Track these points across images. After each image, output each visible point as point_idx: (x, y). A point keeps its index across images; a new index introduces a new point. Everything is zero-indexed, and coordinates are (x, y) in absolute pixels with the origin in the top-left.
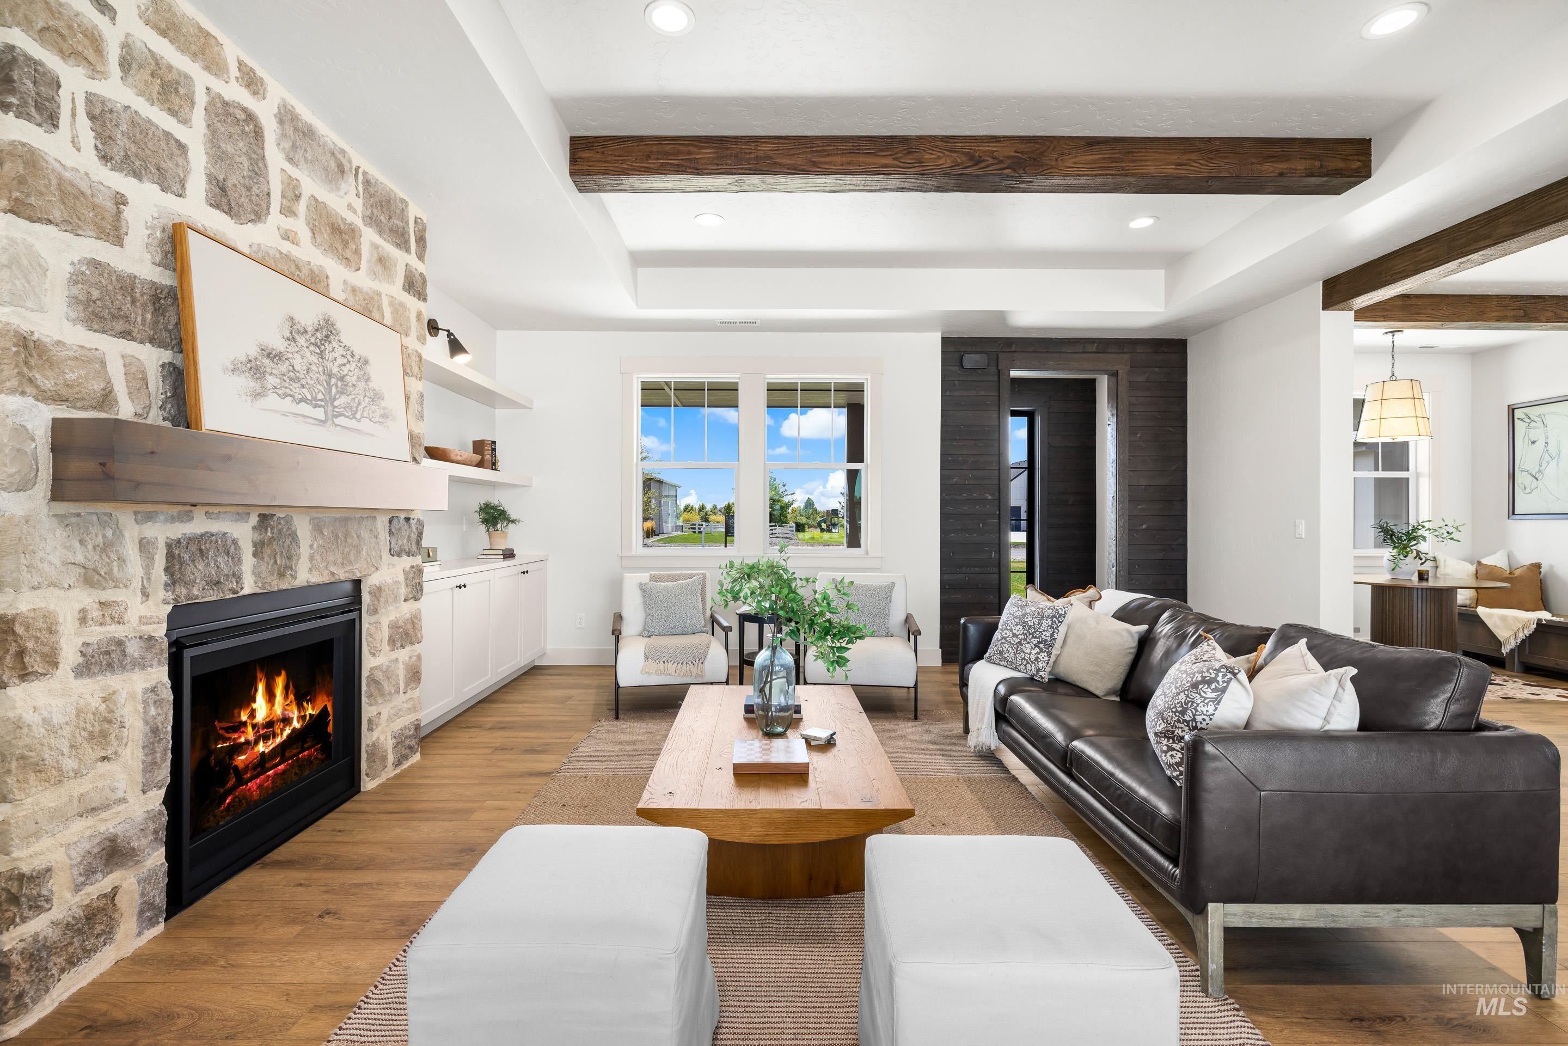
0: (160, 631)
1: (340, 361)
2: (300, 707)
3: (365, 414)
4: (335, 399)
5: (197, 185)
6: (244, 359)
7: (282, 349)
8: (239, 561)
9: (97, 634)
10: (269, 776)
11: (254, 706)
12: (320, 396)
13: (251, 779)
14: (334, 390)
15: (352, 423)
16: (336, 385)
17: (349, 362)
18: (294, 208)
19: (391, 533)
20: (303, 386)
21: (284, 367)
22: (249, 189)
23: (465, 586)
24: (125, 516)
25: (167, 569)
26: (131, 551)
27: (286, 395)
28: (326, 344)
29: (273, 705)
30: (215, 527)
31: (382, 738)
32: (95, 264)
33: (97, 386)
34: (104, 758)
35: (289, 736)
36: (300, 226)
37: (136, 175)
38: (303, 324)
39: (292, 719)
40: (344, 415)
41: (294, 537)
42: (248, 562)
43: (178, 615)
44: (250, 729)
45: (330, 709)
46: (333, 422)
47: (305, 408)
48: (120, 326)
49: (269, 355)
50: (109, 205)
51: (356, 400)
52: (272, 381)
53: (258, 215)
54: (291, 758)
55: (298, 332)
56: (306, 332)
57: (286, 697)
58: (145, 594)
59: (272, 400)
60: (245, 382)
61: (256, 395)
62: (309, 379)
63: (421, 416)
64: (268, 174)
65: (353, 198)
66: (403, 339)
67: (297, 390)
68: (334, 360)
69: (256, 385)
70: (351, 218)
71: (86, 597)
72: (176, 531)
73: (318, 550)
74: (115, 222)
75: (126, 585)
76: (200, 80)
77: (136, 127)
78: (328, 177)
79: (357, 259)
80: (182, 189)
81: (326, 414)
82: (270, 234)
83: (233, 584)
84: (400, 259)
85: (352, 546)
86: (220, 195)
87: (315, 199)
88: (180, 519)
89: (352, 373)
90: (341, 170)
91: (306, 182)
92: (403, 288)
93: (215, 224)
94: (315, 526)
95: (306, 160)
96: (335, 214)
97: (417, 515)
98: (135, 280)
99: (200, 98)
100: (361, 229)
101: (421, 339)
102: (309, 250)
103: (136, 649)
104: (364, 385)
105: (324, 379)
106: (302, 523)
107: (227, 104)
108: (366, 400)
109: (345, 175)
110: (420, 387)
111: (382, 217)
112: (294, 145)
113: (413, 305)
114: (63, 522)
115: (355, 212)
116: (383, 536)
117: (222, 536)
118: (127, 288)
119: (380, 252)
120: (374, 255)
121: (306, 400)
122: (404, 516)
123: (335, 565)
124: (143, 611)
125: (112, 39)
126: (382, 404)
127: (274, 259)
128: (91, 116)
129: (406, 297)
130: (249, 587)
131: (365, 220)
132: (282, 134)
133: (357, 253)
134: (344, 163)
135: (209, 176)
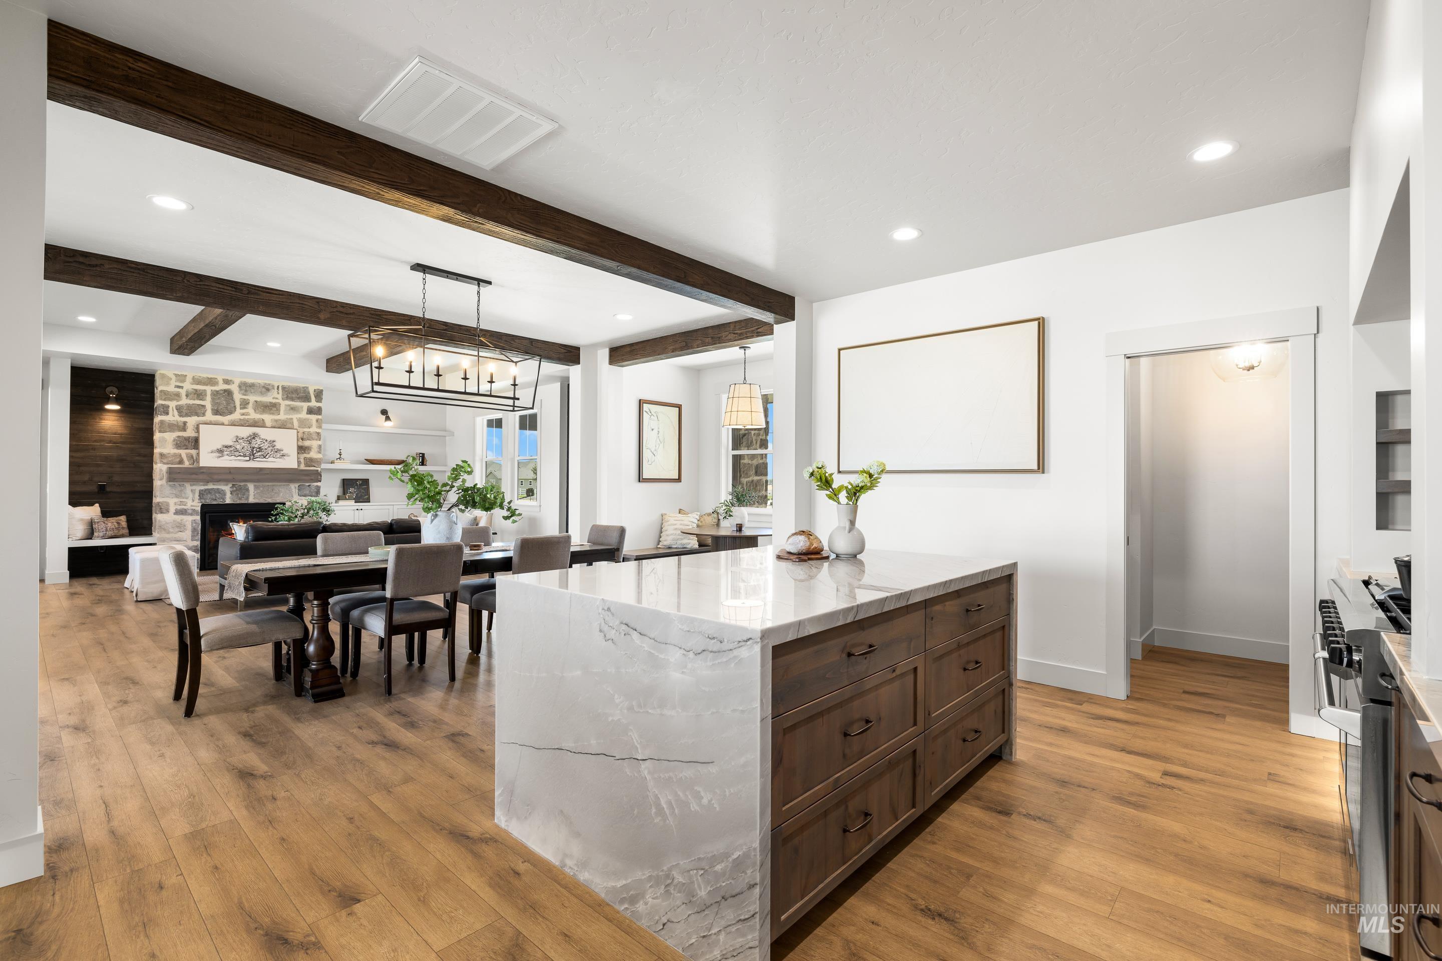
0: (199, 509)
3: (270, 456)
4: (255, 454)
5: (209, 412)
6: (216, 449)
7: (232, 444)
8: (225, 495)
9: (179, 507)
12: (248, 454)
14: (255, 452)
15: (265, 459)
16: (256, 450)
17: (264, 442)
18: (246, 406)
19: (298, 490)
20: (239, 452)
21: (232, 449)
22: (227, 408)
23: (362, 509)
24: (187, 485)
25: (199, 496)
26: (188, 491)
27: (232, 455)
28: (253, 440)
30: (215, 487)
32: (177, 437)
33: (178, 460)
34: (180, 531)
36: (250, 409)
37: (190, 416)
40: (259, 458)
41: (248, 490)
42: (228, 495)
43: (203, 506)
46: (253, 460)
47: (239, 458)
48: (185, 447)
49: (226, 447)
50: (182, 425)
52: (226, 453)
53: (231, 413)
55: (240, 439)
56: (243, 438)
58: (193, 501)
59: (226, 457)
60: (218, 455)
61: (220, 457)
62: (243, 450)
63: (320, 452)
64: (234, 402)
65: (276, 395)
66: (306, 430)
67: (237, 454)
68: (256, 443)
69: (220, 455)
70: (274, 401)
71: (176, 500)
72: (203, 488)
73: (257, 493)
74: (184, 427)
75: (187, 498)
76: (209, 389)
77: (189, 407)
78: (262, 394)
79: (278, 412)
80: (204, 415)
81: (250, 458)
82: (236, 416)
83: (222, 500)
84: (305, 405)
85: (276, 493)
86: (216, 412)
87: (256, 401)
88: (204, 485)
89: (265, 446)
90: (268, 390)
91: (252, 398)
92: (307, 414)
93: (215, 419)
94: (256, 487)
95: (251, 393)
96: (267, 402)
97: (316, 484)
98: (189, 437)
99: (209, 393)
100: (280, 402)
101: (320, 427)
102: (254, 415)
103: (190, 511)
104: (271, 448)
105: (250, 449)
106: (251, 486)
107: (218, 391)
108: (272, 452)
109: (270, 391)
110: (320, 443)
111: (294, 396)
112: (246, 391)
113: (314, 418)
114: (170, 486)
115: (277, 398)
116: (294, 490)
117: (218, 489)
118: (187, 439)
119: (292, 406)
120: (288, 408)
121: (241, 456)
122: (307, 484)
123: (266, 498)
124: (192, 504)
125: (183, 392)
126: (282, 452)
127: (238, 422)
128: (177, 409)
129: (309, 416)
130: (228, 501)
131: (283, 399)
132: (240, 390)
133: (278, 410)
134: (270, 387)
135: (212, 409)
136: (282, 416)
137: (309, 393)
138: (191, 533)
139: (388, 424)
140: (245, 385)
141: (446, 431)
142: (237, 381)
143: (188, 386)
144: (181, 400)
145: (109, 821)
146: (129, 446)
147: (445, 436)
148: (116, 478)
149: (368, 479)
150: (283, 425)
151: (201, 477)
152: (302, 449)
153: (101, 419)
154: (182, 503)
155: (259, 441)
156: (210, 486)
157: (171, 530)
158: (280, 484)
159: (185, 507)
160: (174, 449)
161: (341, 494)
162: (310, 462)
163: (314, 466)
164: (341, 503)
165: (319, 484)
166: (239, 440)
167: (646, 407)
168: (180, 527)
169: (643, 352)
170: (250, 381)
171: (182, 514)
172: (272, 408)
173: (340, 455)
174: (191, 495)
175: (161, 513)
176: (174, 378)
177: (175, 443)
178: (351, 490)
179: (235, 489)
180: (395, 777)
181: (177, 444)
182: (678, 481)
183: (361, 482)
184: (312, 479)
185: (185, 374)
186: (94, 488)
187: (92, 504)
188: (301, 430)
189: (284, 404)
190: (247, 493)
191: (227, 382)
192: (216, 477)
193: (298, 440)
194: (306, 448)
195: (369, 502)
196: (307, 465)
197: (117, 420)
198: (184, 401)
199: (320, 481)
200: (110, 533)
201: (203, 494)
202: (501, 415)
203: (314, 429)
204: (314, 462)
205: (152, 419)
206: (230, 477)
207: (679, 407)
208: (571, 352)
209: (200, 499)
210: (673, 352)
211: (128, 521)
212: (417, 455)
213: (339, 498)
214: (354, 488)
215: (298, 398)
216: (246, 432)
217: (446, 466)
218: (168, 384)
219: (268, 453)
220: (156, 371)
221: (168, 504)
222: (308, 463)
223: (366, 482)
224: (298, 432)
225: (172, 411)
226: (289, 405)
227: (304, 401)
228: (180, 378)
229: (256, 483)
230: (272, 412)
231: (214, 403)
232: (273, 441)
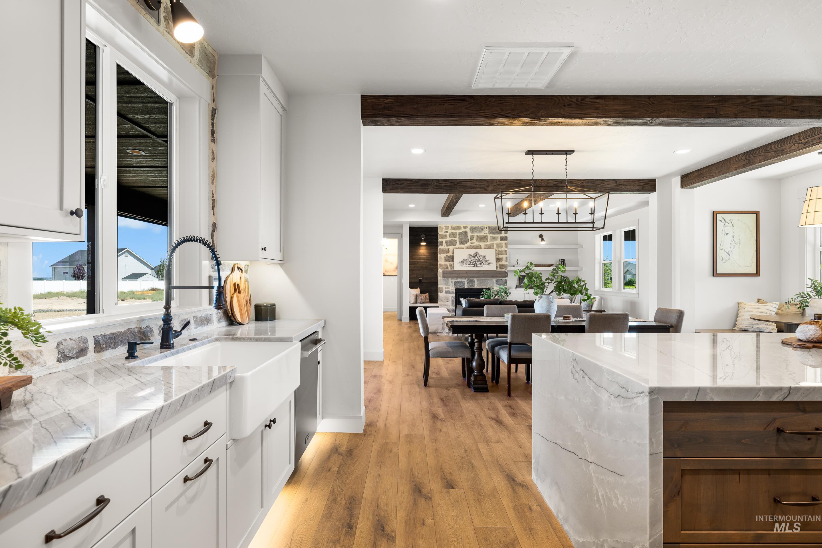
0: (454, 291)
4: (477, 263)
6: (461, 261)
7: (467, 259)
8: (465, 284)
9: (447, 290)
12: (474, 263)
15: (481, 266)
16: (477, 261)
17: (481, 257)
18: (473, 239)
19: (496, 281)
21: (467, 261)
22: (465, 240)
23: (528, 293)
24: (450, 279)
25: (454, 284)
26: (450, 282)
27: (467, 264)
28: (476, 256)
30: (461, 280)
32: (446, 256)
33: (446, 267)
36: (475, 240)
37: (450, 246)
38: (471, 254)
40: (479, 265)
41: (474, 282)
42: (466, 284)
43: (456, 289)
47: (470, 265)
48: (449, 261)
49: (464, 260)
50: (448, 250)
52: (465, 263)
53: (467, 243)
58: (452, 287)
59: (465, 265)
60: (461, 264)
61: (462, 265)
62: (472, 261)
63: (507, 261)
64: (468, 237)
65: (486, 232)
66: (500, 249)
67: (469, 263)
68: (478, 257)
69: (462, 264)
70: (485, 235)
71: (446, 286)
72: (456, 280)
73: (478, 283)
74: (448, 251)
76: (457, 232)
77: (450, 241)
78: (480, 232)
80: (456, 244)
81: (475, 265)
82: (469, 244)
83: (462, 287)
84: (499, 236)
85: (486, 283)
86: (461, 243)
87: (477, 236)
88: (456, 279)
89: (481, 259)
90: (482, 229)
91: (476, 234)
92: (500, 240)
93: (460, 247)
94: (478, 280)
95: (475, 232)
96: (482, 236)
97: (505, 278)
98: (450, 256)
99: (458, 234)
101: (506, 247)
102: (476, 243)
103: (451, 292)
104: (484, 260)
105: (475, 261)
106: (475, 280)
107: (461, 232)
108: (485, 262)
110: (506, 256)
111: (494, 231)
112: (473, 231)
113: (503, 242)
114: (443, 279)
115: (486, 234)
116: (494, 282)
118: (449, 257)
120: (492, 238)
121: (471, 264)
122: (501, 279)
123: (481, 286)
124: (452, 288)
125: (448, 234)
126: (489, 262)
127: (469, 247)
128: (446, 243)
129: (501, 242)
130: (466, 287)
131: (489, 234)
132: (471, 231)
133: (487, 240)
134: (483, 228)
135: (459, 242)
136: (489, 243)
138: (451, 302)
139: (543, 243)
140: (472, 228)
141: (578, 245)
142: (469, 227)
143: (450, 231)
145: (386, 420)
146: (429, 261)
147: (578, 248)
148: (425, 276)
150: (489, 248)
151: (455, 275)
152: (498, 260)
153: (420, 249)
154: (448, 288)
156: (459, 280)
157: (444, 301)
158: (488, 278)
159: (448, 290)
160: (444, 262)
161: (518, 284)
162: (502, 266)
163: (504, 269)
164: (518, 289)
165: (506, 278)
166: (470, 256)
167: (719, 217)
168: (447, 299)
169: (709, 174)
170: (474, 226)
171: (448, 293)
172: (483, 239)
173: (517, 262)
174: (451, 284)
175: (440, 292)
176: (444, 228)
177: (445, 259)
179: (469, 281)
180: (494, 438)
181: (446, 259)
182: (756, 275)
184: (503, 276)
185: (448, 225)
186: (418, 281)
187: (417, 288)
188: (498, 249)
189: (490, 236)
191: (465, 227)
192: (460, 275)
193: (496, 255)
194: (500, 259)
196: (501, 268)
197: (425, 250)
198: (448, 239)
199: (507, 277)
200: (423, 301)
201: (456, 284)
202: (611, 232)
203: (504, 249)
204: (504, 267)
205: (437, 248)
206: (466, 275)
207: (757, 213)
208: (648, 184)
209: (455, 286)
210: (736, 170)
211: (429, 296)
212: (560, 260)
213: (517, 286)
215: (496, 232)
216: (473, 252)
217: (578, 267)
218: (442, 231)
219: (483, 263)
220: (438, 225)
221: (443, 288)
222: (501, 267)
224: (496, 251)
225: (444, 244)
226: (492, 237)
227: (499, 234)
228: (447, 227)
229: (478, 278)
230: (484, 241)
231: (460, 239)
232: (485, 256)
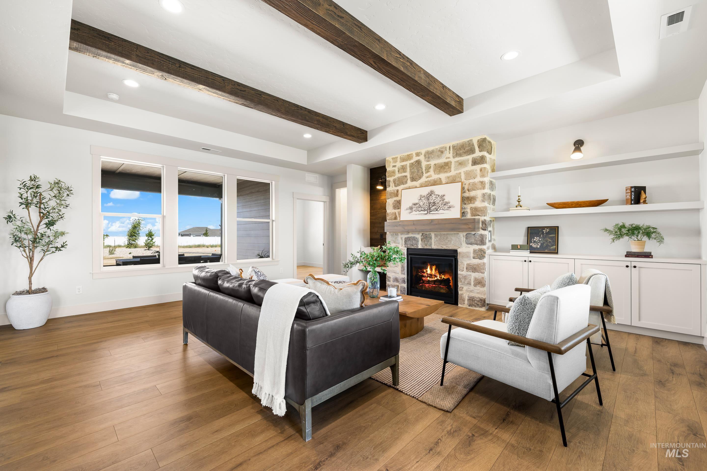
0: (405, 252)
1: (433, 199)
2: (440, 275)
3: (441, 209)
4: (431, 208)
5: (409, 180)
6: (409, 207)
7: (417, 202)
8: (418, 242)
10: (430, 285)
11: (427, 270)
12: (427, 208)
13: (426, 283)
14: (431, 206)
15: (437, 212)
16: (432, 205)
17: (437, 198)
18: (429, 171)
19: (466, 238)
20: (422, 208)
21: (417, 206)
22: (418, 174)
24: (399, 234)
26: (399, 239)
27: (417, 211)
28: (430, 197)
29: (432, 271)
30: (413, 236)
31: (464, 295)
32: (394, 201)
33: (394, 217)
35: (436, 280)
36: (432, 172)
37: (399, 185)
38: (424, 195)
39: (437, 276)
40: (433, 211)
41: (431, 238)
42: (420, 242)
43: (408, 250)
44: (426, 274)
45: (451, 279)
46: (429, 213)
47: (422, 212)
48: (396, 208)
49: (414, 205)
50: (396, 192)
51: (438, 206)
52: (414, 209)
53: (420, 178)
54: (437, 285)
57: (436, 271)
58: (403, 245)
59: (414, 212)
60: (409, 211)
61: (410, 213)
62: (424, 206)
63: (485, 201)
64: (422, 168)
65: (448, 155)
66: (472, 181)
67: (420, 209)
69: (411, 211)
70: (447, 160)
72: (406, 236)
73: (437, 241)
74: (396, 194)
75: (399, 243)
76: (408, 163)
77: (399, 178)
78: (439, 157)
79: (449, 169)
80: (406, 182)
81: (427, 212)
82: (423, 180)
83: (416, 246)
84: (470, 157)
85: (449, 241)
86: (413, 179)
87: (435, 165)
88: (407, 234)
89: (438, 200)
90: (442, 152)
91: (432, 163)
92: (472, 165)
93: (412, 185)
94: (436, 236)
95: (432, 158)
96: (442, 163)
97: (481, 233)
98: (398, 201)
99: (408, 166)
100: (451, 161)
101: (483, 176)
102: (435, 177)
103: (402, 253)
104: (442, 202)
105: (428, 205)
107: (413, 163)
108: (442, 205)
109: (444, 153)
110: (483, 191)
111: (461, 152)
112: (429, 158)
113: (478, 168)
114: (392, 234)
115: (449, 158)
116: (462, 239)
117: (414, 237)
119: (460, 162)
120: (457, 164)
121: (422, 210)
122: (473, 233)
123: (442, 245)
124: (403, 247)
125: (396, 169)
126: (449, 204)
127: (424, 184)
128: (394, 182)
129: (474, 167)
130: (420, 247)
131: (454, 157)
132: (425, 158)
133: (450, 168)
134: (443, 150)
135: (410, 178)
136: (453, 173)
137: (473, 145)
138: (401, 268)
139: (577, 156)
140: (428, 153)
142: (423, 151)
143: (399, 164)
144: (395, 175)
147: (697, 152)
149: (558, 227)
150: (453, 180)
152: (465, 200)
155: (434, 196)
156: (410, 235)
160: (393, 209)
162: (475, 211)
163: (479, 215)
166: (422, 198)
170: (430, 149)
172: (444, 167)
173: (519, 202)
174: (402, 242)
176: (391, 161)
177: (393, 205)
178: (536, 239)
179: (423, 237)
181: (394, 206)
183: (548, 230)
184: (469, 228)
185: (396, 156)
188: (467, 182)
189: (453, 160)
190: (430, 241)
191: (418, 154)
193: (462, 192)
194: (472, 198)
195: (557, 253)
196: (473, 215)
198: (398, 175)
201: (406, 241)
203: (478, 179)
206: (413, 228)
209: (405, 244)
212: (626, 190)
214: (540, 236)
215: (465, 153)
216: (428, 189)
218: (390, 166)
219: (439, 207)
220: (385, 160)
222: (474, 212)
223: (555, 230)
224: (463, 185)
225: (392, 184)
226: (457, 161)
227: (469, 154)
228: (395, 160)
229: (436, 233)
230: (445, 170)
231: (412, 173)
232: (444, 196)
